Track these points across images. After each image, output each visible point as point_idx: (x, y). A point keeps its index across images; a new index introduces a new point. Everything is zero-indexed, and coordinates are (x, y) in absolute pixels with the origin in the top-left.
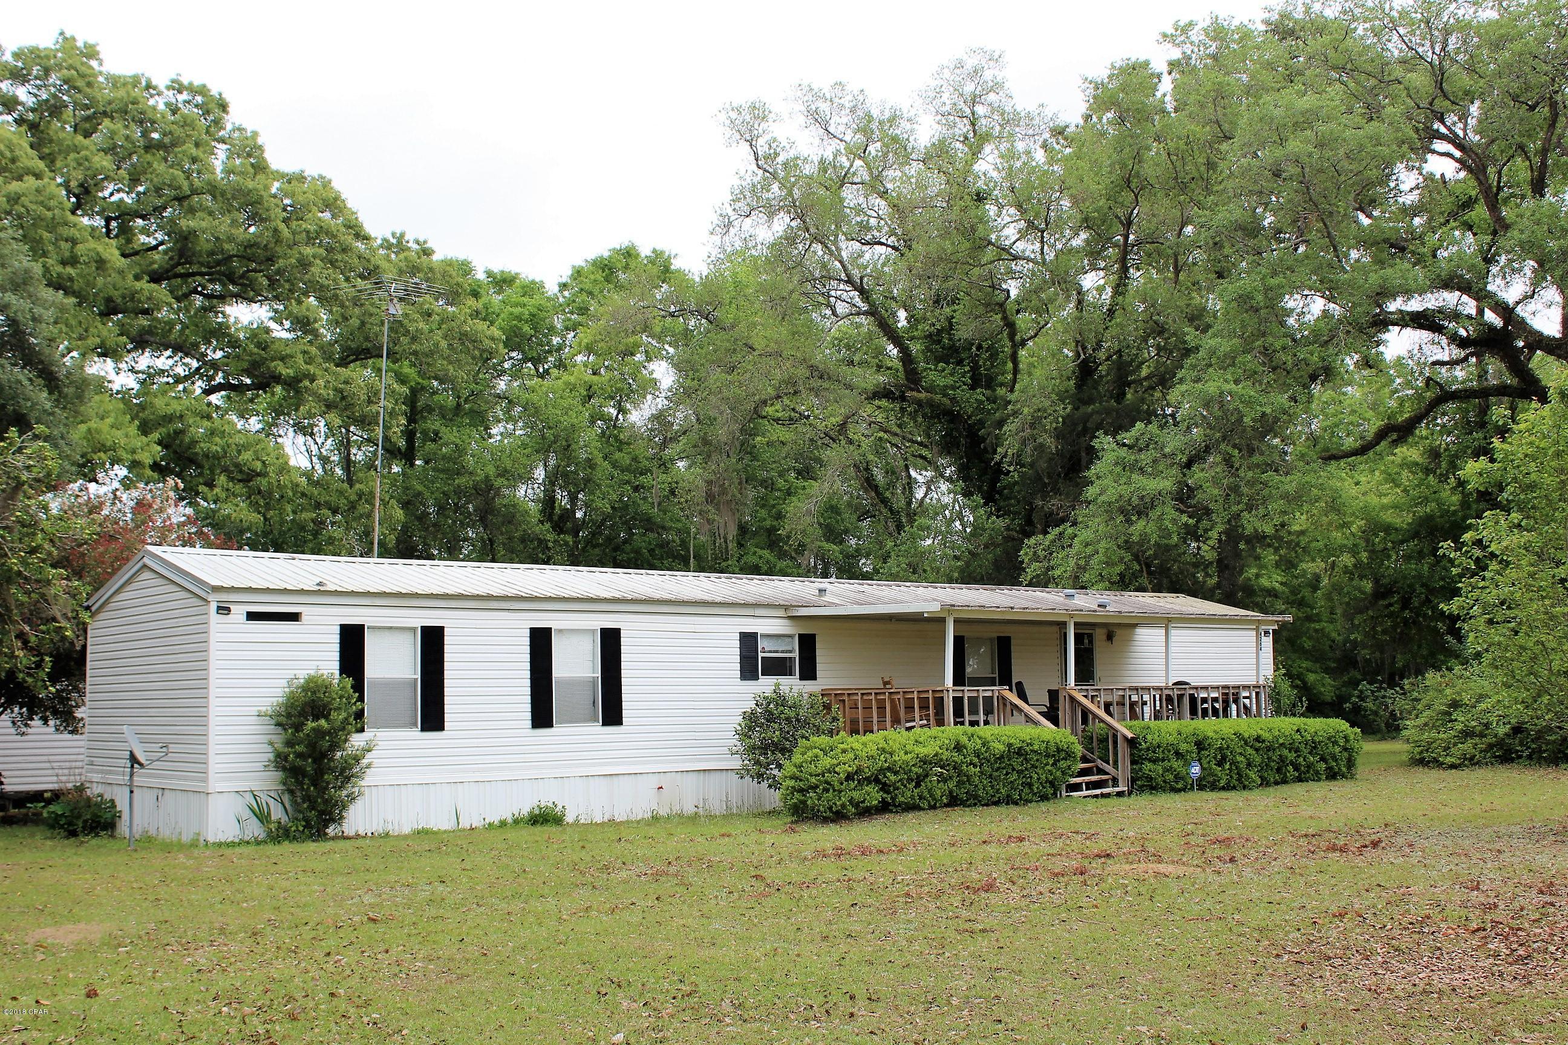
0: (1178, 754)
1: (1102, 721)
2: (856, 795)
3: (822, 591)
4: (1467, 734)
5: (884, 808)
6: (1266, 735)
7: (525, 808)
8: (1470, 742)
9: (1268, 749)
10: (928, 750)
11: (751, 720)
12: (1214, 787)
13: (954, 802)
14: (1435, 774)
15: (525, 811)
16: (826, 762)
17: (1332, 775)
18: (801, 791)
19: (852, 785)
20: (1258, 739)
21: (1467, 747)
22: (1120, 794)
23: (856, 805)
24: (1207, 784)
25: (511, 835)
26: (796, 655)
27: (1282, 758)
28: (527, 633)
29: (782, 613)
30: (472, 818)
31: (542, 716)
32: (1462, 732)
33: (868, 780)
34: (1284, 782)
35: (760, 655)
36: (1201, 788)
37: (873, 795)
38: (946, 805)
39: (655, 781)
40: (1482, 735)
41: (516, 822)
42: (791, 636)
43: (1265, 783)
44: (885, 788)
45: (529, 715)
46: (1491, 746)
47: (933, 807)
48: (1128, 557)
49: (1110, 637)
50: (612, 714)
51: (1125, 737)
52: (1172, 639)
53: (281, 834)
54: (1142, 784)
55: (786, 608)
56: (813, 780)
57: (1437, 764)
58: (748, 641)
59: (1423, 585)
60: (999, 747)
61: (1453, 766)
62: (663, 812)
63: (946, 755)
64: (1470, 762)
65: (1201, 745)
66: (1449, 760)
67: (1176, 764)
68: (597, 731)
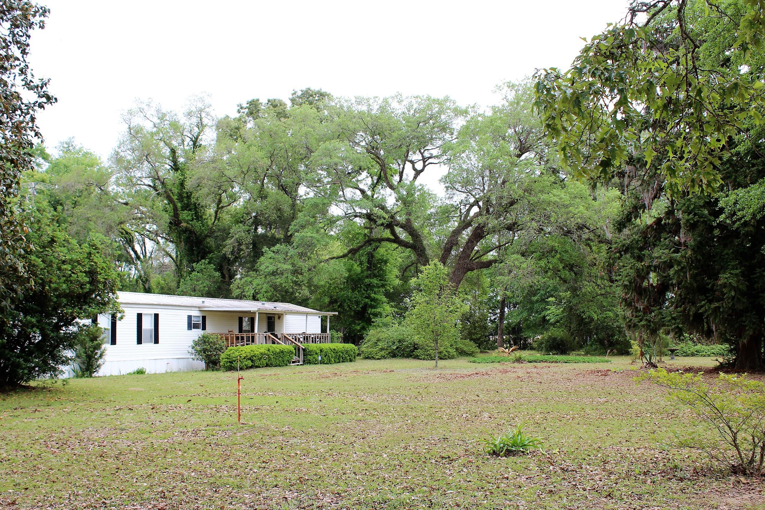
0: (316, 353)
1: (295, 343)
2: (246, 363)
3: (203, 302)
4: (382, 349)
5: (251, 367)
6: (336, 349)
7: (135, 369)
8: (383, 351)
9: (336, 352)
10: (262, 351)
11: (196, 343)
12: (324, 363)
13: (267, 365)
14: (374, 361)
15: (135, 370)
16: (237, 354)
17: (351, 361)
18: (230, 362)
19: (245, 360)
20: (334, 349)
21: (383, 353)
22: (301, 365)
23: (246, 366)
24: (322, 362)
25: (133, 376)
26: (201, 322)
27: (340, 355)
28: (136, 315)
29: (198, 309)
30: (124, 372)
31: (139, 341)
32: (381, 348)
33: (248, 359)
34: (339, 362)
35: (193, 322)
36: (321, 363)
37: (250, 363)
38: (266, 366)
39: (166, 361)
40: (387, 349)
41: (134, 373)
42: (199, 317)
43: (335, 362)
44: (252, 361)
45: (136, 340)
46: (389, 353)
47: (263, 367)
48: (273, 290)
49: (279, 318)
50: (156, 341)
51: (302, 348)
52: (308, 319)
53: (77, 376)
54: (307, 362)
55: (199, 307)
56: (234, 359)
57: (373, 358)
58: (190, 317)
59: (349, 300)
60: (278, 351)
61: (378, 359)
62: (169, 371)
63: (266, 352)
64: (384, 357)
65: (321, 351)
66: (377, 357)
67: (316, 356)
68: (152, 345)
